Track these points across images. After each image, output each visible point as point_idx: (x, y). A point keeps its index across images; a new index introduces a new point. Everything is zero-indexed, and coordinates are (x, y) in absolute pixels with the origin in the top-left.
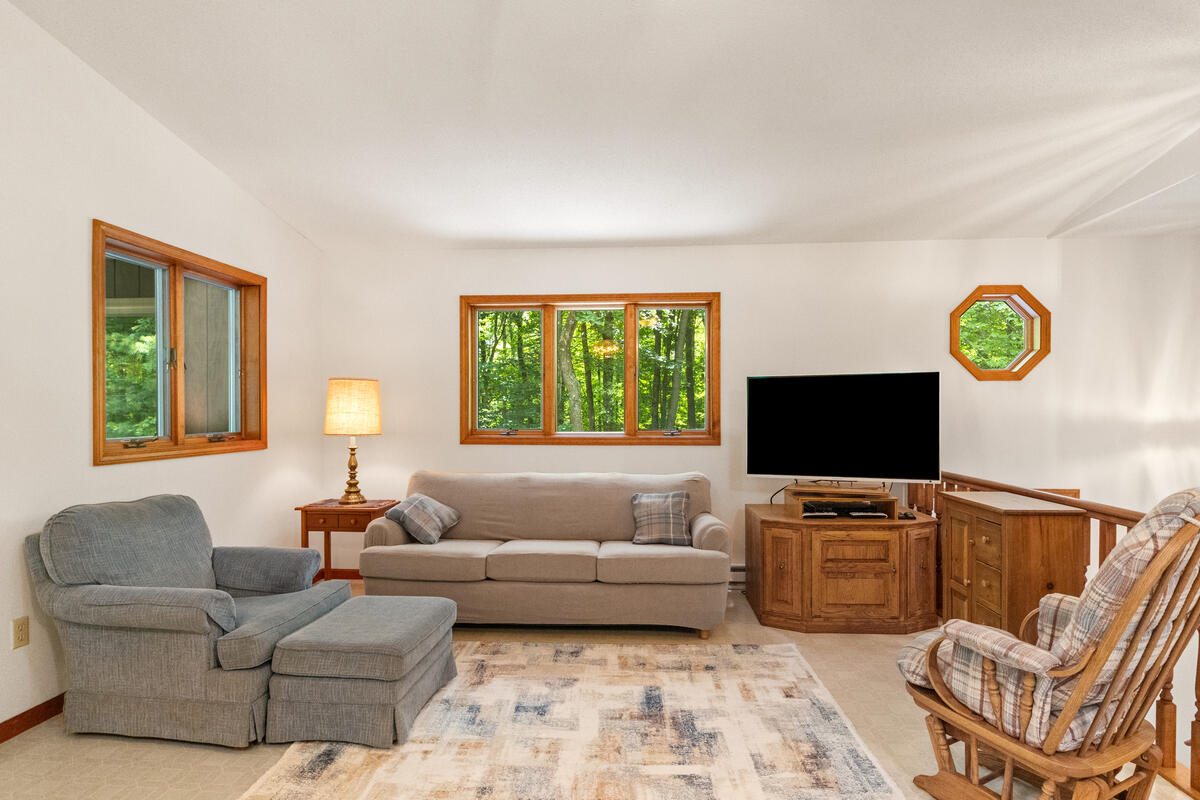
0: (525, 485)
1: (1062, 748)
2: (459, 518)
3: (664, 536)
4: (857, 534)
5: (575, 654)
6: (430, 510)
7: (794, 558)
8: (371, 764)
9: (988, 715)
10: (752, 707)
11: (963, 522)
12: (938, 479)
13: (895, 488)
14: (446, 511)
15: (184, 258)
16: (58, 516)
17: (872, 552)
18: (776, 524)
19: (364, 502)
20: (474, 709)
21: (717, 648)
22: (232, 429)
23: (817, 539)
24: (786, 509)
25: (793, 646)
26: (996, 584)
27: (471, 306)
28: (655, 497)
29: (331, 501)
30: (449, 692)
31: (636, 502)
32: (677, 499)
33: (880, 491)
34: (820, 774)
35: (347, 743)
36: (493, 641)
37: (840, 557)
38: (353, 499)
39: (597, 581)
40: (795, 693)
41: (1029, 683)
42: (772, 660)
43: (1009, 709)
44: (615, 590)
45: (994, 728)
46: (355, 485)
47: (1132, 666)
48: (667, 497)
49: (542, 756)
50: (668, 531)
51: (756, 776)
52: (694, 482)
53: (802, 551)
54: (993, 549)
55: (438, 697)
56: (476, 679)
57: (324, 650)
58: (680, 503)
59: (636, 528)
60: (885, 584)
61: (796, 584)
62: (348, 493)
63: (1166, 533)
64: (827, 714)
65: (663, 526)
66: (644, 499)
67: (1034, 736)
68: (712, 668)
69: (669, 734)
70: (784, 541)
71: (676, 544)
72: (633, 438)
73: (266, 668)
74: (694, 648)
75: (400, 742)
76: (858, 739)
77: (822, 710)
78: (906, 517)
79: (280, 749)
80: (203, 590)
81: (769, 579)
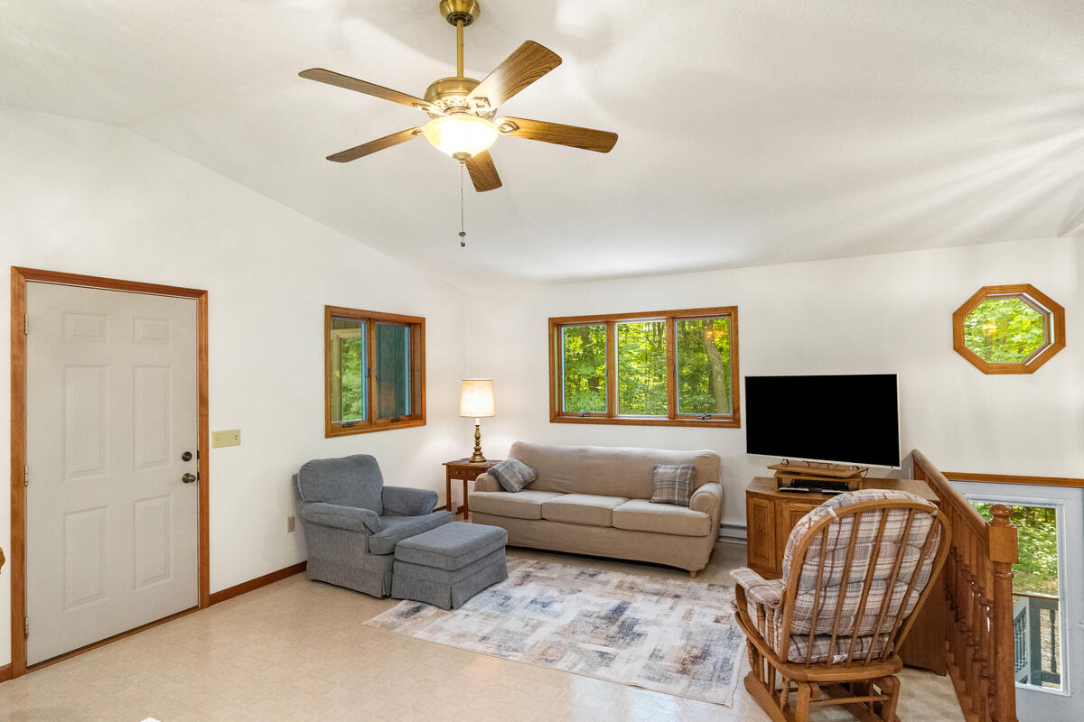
0: (583, 454)
2: (537, 476)
3: (670, 498)
5: (592, 576)
6: (516, 469)
7: (769, 523)
8: (438, 616)
12: (897, 466)
14: (527, 470)
15: (374, 316)
16: (305, 466)
18: (756, 494)
19: (485, 461)
20: (507, 598)
21: (694, 585)
22: (407, 414)
23: (786, 509)
27: (556, 324)
28: (670, 468)
29: (464, 460)
30: (499, 587)
31: (656, 471)
32: (684, 471)
33: (846, 473)
34: (690, 667)
35: (430, 604)
36: (545, 561)
38: (478, 458)
39: (610, 526)
44: (625, 534)
46: (479, 450)
48: (677, 469)
49: (528, 627)
50: (673, 495)
51: (647, 660)
53: (775, 517)
55: (491, 589)
56: (520, 582)
57: (419, 549)
58: (687, 474)
59: (653, 491)
61: (771, 543)
62: (475, 455)
65: (671, 490)
66: (661, 470)
68: (678, 597)
69: (613, 630)
70: (761, 508)
71: (677, 505)
72: (672, 421)
73: (391, 556)
75: (455, 607)
79: (397, 602)
80: (363, 510)
81: (753, 538)
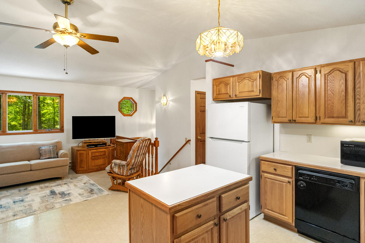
1: (128, 175)
3: (50, 156)
4: (99, 150)
5: (25, 189)
7: (85, 157)
9: (119, 173)
10: (77, 187)
11: (118, 145)
12: (115, 137)
13: (107, 140)
17: (102, 154)
18: (80, 150)
21: (66, 180)
23: (90, 152)
24: (82, 147)
25: (85, 176)
26: (123, 155)
28: (47, 147)
31: (41, 149)
33: (104, 141)
34: (92, 193)
37: (95, 155)
39: (31, 170)
40: (86, 183)
41: (124, 167)
42: (80, 179)
43: (121, 171)
44: (37, 171)
45: (120, 175)
47: (136, 161)
48: (50, 147)
49: (27, 207)
50: (51, 155)
51: (80, 196)
52: (57, 142)
53: (87, 155)
54: (123, 149)
58: (54, 148)
59: (41, 156)
60: (105, 160)
61: (85, 163)
63: (138, 143)
64: (93, 185)
65: (50, 154)
66: (43, 148)
67: (124, 175)
68: (66, 184)
69: (59, 196)
70: (82, 153)
71: (53, 158)
72: (36, 132)
74: (60, 181)
76: (99, 186)
77: (92, 184)
78: (109, 145)
81: (79, 163)
